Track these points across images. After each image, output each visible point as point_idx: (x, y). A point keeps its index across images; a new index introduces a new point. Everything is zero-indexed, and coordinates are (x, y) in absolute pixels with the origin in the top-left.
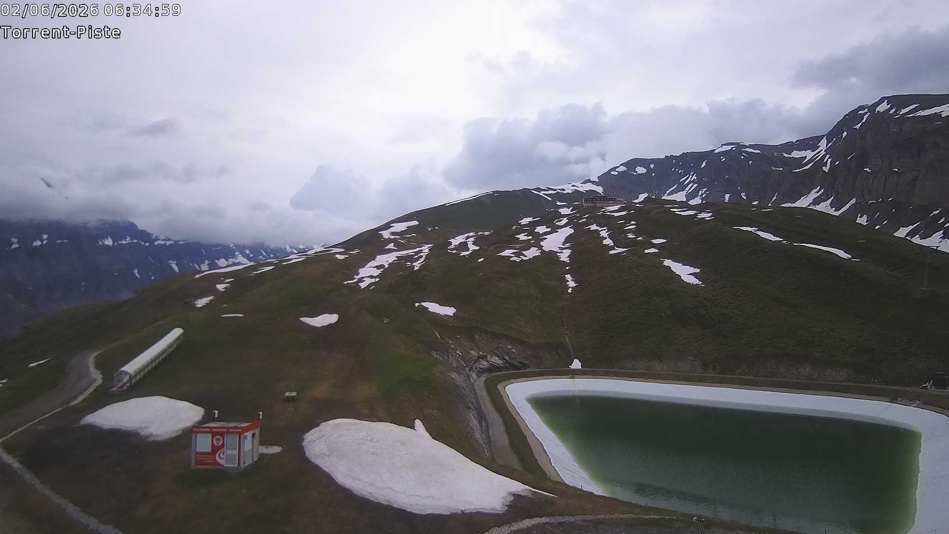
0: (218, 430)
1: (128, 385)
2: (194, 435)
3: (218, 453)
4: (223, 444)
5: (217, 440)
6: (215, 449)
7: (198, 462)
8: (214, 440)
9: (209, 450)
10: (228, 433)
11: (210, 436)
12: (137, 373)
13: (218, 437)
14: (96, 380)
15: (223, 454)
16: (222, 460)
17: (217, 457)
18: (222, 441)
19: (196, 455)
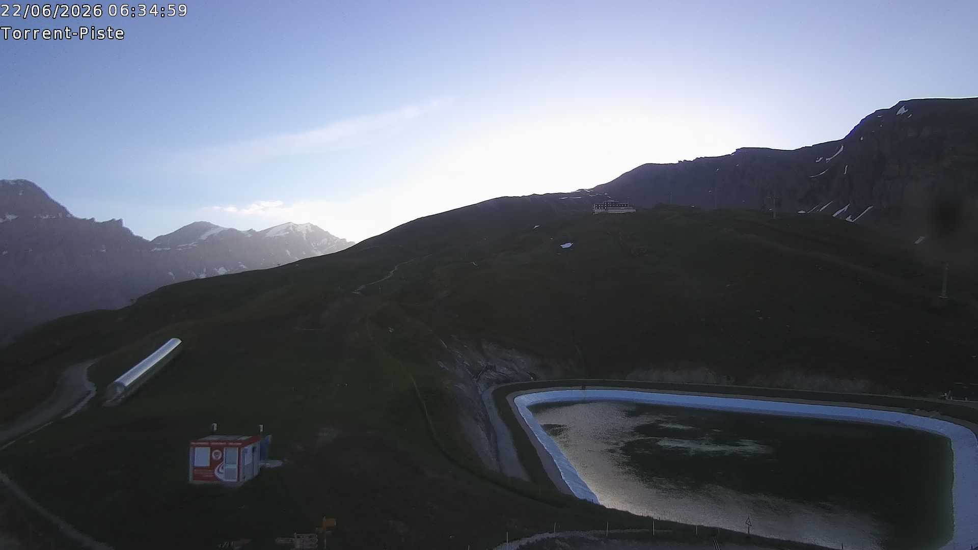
0: (217, 443)
1: (123, 397)
2: (191, 448)
3: (217, 468)
4: (222, 459)
5: (216, 453)
6: (214, 464)
7: (196, 477)
8: (213, 453)
9: (208, 464)
10: (227, 446)
11: (209, 449)
12: (132, 386)
13: (217, 451)
14: (89, 392)
15: (222, 468)
16: (220, 474)
17: (216, 470)
18: (221, 455)
19: (194, 470)
